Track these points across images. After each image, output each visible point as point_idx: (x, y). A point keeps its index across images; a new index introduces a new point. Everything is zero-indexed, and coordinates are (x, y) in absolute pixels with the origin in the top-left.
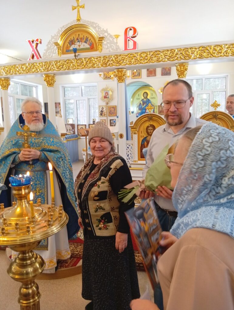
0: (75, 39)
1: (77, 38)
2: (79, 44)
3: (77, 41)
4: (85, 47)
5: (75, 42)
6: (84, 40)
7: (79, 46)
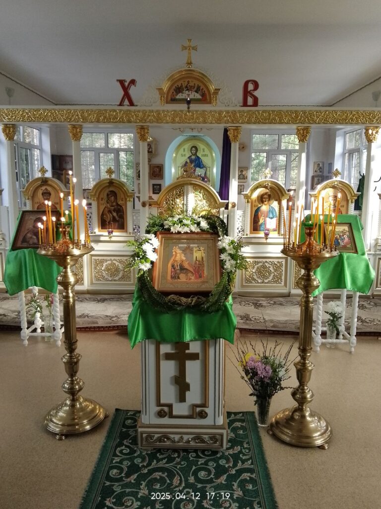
0: (184, 86)
1: (186, 85)
2: (189, 93)
3: (185, 89)
4: (195, 97)
5: (183, 91)
6: (195, 89)
7: (189, 95)
